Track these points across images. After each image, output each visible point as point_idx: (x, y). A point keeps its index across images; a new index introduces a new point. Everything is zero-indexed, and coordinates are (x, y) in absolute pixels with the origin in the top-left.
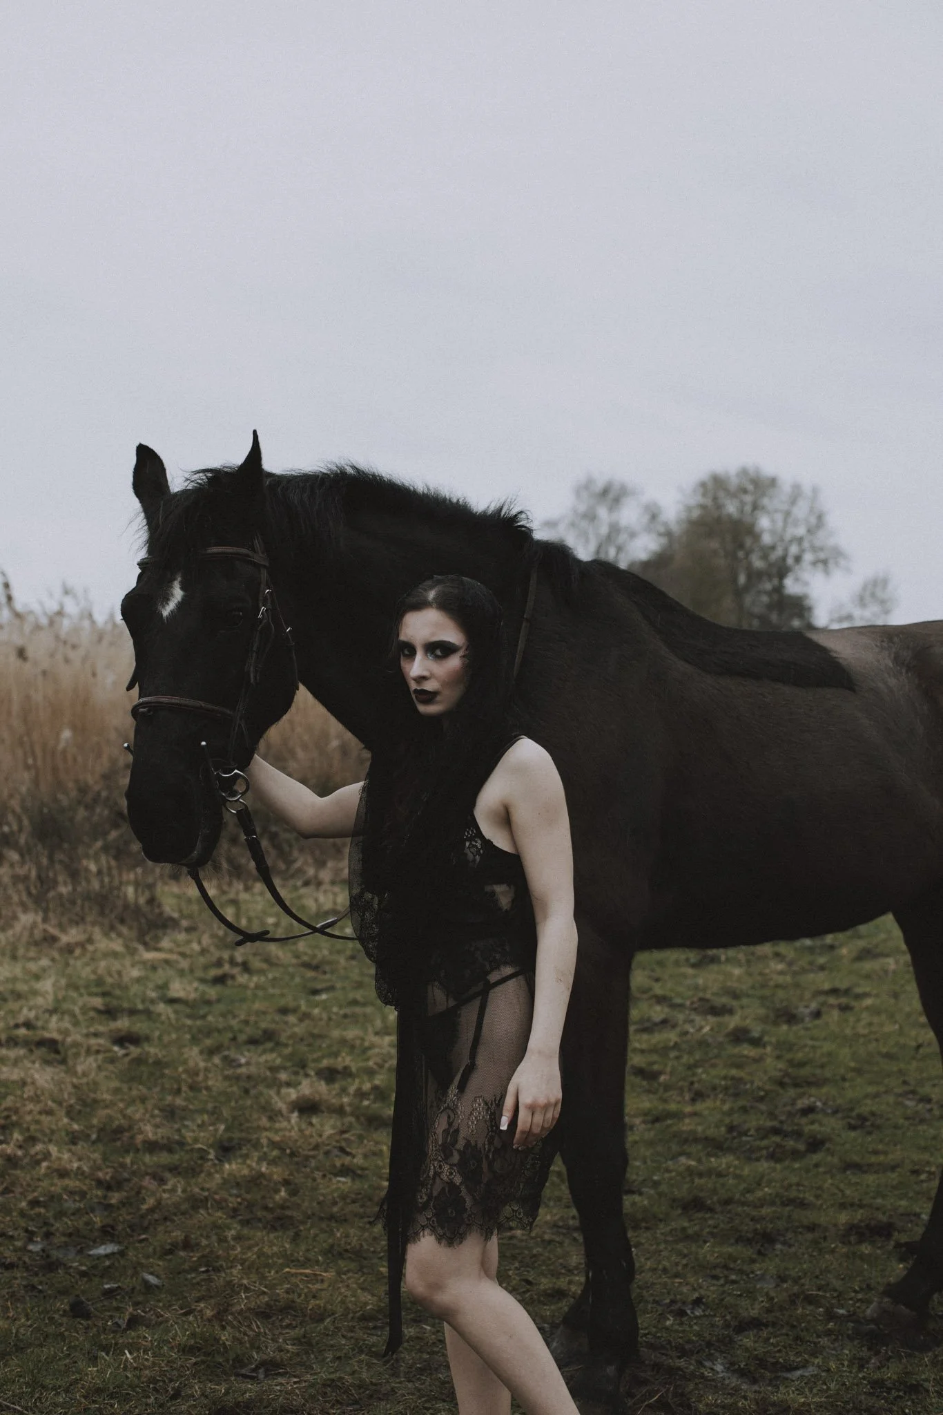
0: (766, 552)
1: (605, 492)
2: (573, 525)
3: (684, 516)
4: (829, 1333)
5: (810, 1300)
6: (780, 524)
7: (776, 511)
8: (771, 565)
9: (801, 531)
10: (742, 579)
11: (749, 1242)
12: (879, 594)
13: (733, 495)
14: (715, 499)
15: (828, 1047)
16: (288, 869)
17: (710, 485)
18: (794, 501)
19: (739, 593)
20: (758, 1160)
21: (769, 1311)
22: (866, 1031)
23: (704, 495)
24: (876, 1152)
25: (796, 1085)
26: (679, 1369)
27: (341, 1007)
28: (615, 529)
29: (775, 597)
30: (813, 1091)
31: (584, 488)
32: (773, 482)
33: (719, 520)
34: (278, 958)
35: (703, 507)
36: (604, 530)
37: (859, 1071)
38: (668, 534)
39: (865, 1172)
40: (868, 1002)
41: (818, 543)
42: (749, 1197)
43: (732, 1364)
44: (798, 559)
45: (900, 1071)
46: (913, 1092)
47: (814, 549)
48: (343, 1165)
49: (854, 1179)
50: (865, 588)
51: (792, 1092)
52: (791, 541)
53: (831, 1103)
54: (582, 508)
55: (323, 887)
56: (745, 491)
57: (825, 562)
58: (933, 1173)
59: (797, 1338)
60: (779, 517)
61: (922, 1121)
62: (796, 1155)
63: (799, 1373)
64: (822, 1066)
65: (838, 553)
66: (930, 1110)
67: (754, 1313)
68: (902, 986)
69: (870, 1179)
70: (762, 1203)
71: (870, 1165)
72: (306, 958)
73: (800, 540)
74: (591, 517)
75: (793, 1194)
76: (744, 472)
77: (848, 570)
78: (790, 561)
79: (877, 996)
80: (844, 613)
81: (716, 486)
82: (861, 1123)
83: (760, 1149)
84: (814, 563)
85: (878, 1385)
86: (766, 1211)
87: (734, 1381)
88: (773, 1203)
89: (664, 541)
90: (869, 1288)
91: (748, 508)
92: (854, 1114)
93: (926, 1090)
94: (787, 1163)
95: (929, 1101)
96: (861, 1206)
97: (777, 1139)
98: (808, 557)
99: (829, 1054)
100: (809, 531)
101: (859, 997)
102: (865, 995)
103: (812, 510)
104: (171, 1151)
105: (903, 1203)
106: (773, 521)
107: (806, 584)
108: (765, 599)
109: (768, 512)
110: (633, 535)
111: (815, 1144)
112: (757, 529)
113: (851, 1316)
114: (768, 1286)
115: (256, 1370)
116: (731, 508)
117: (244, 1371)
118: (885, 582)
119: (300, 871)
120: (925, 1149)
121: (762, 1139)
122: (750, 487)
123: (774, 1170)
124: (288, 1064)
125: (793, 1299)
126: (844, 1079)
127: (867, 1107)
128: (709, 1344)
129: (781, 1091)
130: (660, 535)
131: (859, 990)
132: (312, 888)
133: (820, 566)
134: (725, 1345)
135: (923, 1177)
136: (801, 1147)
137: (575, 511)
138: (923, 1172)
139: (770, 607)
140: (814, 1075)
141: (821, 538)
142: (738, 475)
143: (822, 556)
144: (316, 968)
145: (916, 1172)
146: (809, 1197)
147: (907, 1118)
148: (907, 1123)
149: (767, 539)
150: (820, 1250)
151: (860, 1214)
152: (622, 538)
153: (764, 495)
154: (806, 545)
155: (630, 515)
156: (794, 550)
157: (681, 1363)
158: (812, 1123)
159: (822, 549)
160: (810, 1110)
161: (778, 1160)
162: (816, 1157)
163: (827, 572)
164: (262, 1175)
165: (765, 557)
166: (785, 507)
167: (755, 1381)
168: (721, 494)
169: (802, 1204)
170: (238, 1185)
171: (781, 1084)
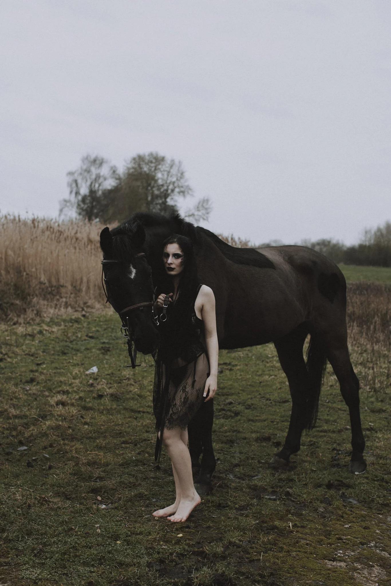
0: (159, 187)
1: (95, 161)
2: (81, 174)
3: (126, 171)
4: (261, 467)
5: (253, 459)
6: (166, 176)
7: (164, 171)
8: (162, 193)
9: (174, 179)
10: (149, 198)
11: (226, 443)
12: (205, 205)
13: (147, 164)
14: (139, 165)
15: (230, 383)
16: (6, 318)
17: (137, 159)
18: (171, 166)
19: (148, 204)
20: (220, 418)
21: (241, 461)
22: (240, 378)
23: (134, 163)
24: (257, 416)
25: (223, 395)
26: (221, 477)
27: (52, 370)
28: (98, 177)
29: (163, 206)
30: (230, 397)
31: (86, 159)
32: (163, 159)
33: (141, 174)
34: (17, 352)
35: (133, 168)
36: (94, 177)
37: (243, 391)
38: (119, 179)
39: (255, 422)
40: (238, 367)
41: (180, 184)
42: (221, 430)
43: (235, 476)
44: (173, 191)
45: (257, 390)
46: (263, 397)
47: (179, 187)
48: (85, 422)
49: (254, 424)
50: (199, 203)
51: (223, 398)
52: (170, 183)
53: (237, 401)
54: (84, 167)
55: (22, 325)
56: (151, 162)
57: (183, 192)
58: (278, 422)
59: (253, 468)
60: (165, 174)
61: (269, 406)
62: (232, 417)
63: (256, 478)
64: (230, 389)
65: (189, 188)
66: (271, 403)
67: (237, 462)
68: (248, 362)
69: (258, 424)
70: (226, 432)
71: (256, 420)
72: (26, 352)
73: (174, 183)
74: (88, 171)
75: (235, 429)
76: (151, 154)
77: (192, 195)
78: (169, 191)
79: (240, 365)
80: (191, 213)
81: (139, 159)
82: (249, 407)
83: (220, 415)
84: (179, 193)
85: (280, 480)
86: (228, 434)
87: (238, 480)
88: (229, 432)
89: (118, 181)
90: (269, 455)
91: (153, 169)
92: (246, 404)
93: (268, 396)
94: (229, 420)
95: (270, 400)
96: (258, 432)
97: (224, 412)
98: (177, 190)
99: (231, 385)
100: (177, 180)
101: (234, 366)
102: (236, 365)
103: (178, 170)
104: (22, 418)
105: (271, 431)
106: (163, 175)
107: (176, 201)
108: (159, 206)
109: (161, 171)
110: (105, 179)
111: (237, 414)
112: (156, 178)
113: (266, 462)
114: (237, 455)
115: (96, 479)
116: (145, 169)
117: (92, 480)
118: (207, 201)
119: (11, 319)
120: (273, 415)
121: (219, 412)
122: (154, 161)
123: (226, 422)
124: (45, 389)
125: (248, 458)
126: (239, 393)
127: (249, 402)
128: (227, 471)
129: (219, 397)
130: (116, 179)
131: (233, 363)
132: (17, 326)
133: (181, 194)
134: (231, 471)
135: (275, 423)
136: (233, 415)
137: (81, 168)
138: (275, 422)
139: (161, 210)
140: (228, 392)
141: (182, 182)
142: (149, 155)
143: (182, 189)
144: (32, 355)
145: (272, 422)
146: (241, 430)
147: (265, 405)
148: (265, 407)
149: (160, 182)
150: (250, 445)
151: (258, 435)
152: (101, 180)
153: (159, 164)
154: (176, 185)
155: (105, 171)
156: (171, 187)
157: (221, 475)
158: (234, 407)
159: (182, 187)
160: (231, 403)
161: (226, 419)
162: (239, 417)
163: (184, 196)
164: (60, 425)
165: (159, 189)
166: (168, 169)
167: (244, 480)
168: (141, 163)
169: (239, 432)
170: (52, 428)
171: (219, 395)
